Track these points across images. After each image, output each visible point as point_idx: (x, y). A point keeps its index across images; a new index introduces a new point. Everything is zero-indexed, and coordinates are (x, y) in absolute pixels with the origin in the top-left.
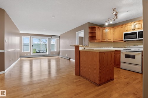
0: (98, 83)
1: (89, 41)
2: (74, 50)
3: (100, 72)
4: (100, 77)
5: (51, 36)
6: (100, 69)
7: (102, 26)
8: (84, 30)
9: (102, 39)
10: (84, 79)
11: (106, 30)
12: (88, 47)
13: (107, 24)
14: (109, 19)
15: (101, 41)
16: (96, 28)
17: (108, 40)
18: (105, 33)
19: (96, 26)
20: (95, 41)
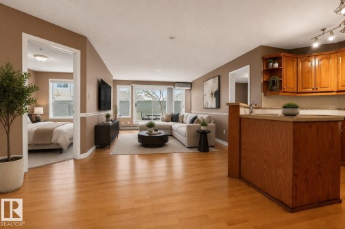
0: (291, 202)
1: (262, 94)
2: (227, 114)
3: (295, 175)
4: (295, 187)
5: (174, 84)
6: (294, 166)
7: (300, 53)
8: (248, 67)
9: (300, 86)
10: (252, 189)
11: (315, 62)
12: (260, 108)
13: (316, 45)
14: (323, 30)
15: (298, 93)
16: (284, 59)
17: (319, 90)
18: (309, 72)
19: (282, 54)
20: (281, 94)
